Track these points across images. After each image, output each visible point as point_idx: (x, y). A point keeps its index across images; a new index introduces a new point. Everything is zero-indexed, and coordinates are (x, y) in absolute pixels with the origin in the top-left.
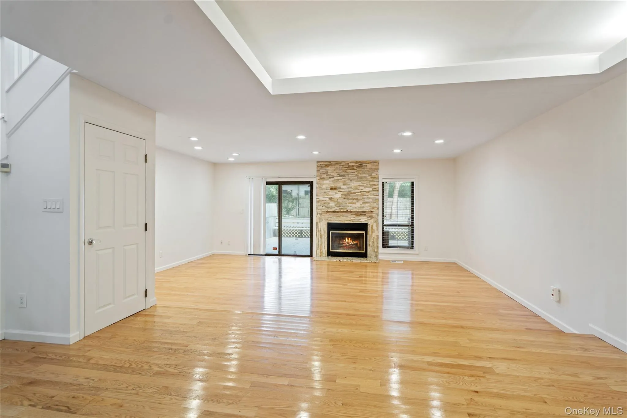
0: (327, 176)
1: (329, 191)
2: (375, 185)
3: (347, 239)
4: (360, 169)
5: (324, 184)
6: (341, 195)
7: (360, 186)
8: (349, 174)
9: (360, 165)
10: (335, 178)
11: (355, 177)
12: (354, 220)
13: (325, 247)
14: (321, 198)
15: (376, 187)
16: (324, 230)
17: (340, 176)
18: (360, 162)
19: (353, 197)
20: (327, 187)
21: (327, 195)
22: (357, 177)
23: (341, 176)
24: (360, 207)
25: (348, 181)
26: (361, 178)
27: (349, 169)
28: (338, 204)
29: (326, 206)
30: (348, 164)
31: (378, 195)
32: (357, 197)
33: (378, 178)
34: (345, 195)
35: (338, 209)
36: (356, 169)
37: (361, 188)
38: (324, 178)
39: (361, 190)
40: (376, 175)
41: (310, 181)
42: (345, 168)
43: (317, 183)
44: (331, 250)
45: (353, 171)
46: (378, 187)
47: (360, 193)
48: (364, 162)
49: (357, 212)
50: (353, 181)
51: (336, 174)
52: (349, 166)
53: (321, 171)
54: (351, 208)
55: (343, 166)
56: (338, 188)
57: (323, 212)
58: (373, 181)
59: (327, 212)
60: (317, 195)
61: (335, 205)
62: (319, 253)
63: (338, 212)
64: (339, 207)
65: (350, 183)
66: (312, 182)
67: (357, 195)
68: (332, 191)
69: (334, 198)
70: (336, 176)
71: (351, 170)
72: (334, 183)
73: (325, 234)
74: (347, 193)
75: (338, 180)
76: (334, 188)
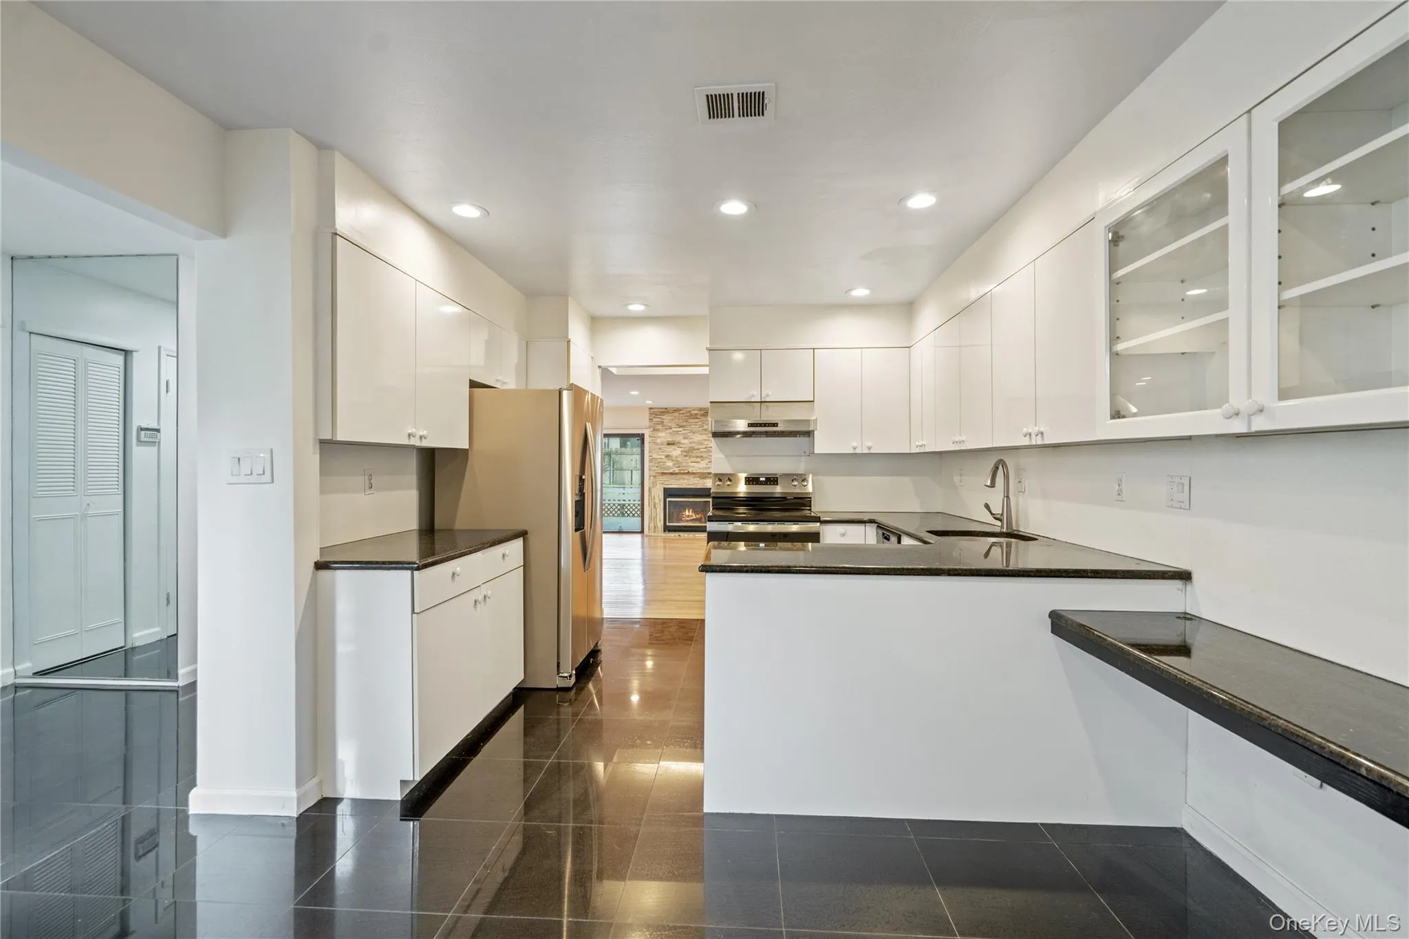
0: (663, 428)
1: (665, 446)
3: (687, 511)
4: (705, 419)
5: (658, 437)
6: (681, 451)
7: (705, 440)
8: (691, 425)
9: (705, 414)
10: (674, 429)
11: (699, 429)
12: (697, 485)
13: (660, 519)
14: (655, 456)
16: (659, 496)
19: (696, 455)
20: (662, 442)
21: (663, 452)
22: (701, 429)
23: (681, 427)
24: (704, 468)
25: (690, 434)
27: (691, 418)
28: (678, 464)
29: (662, 466)
30: (690, 411)
32: (701, 455)
34: (686, 451)
35: (677, 470)
36: (700, 419)
37: (706, 443)
38: (658, 430)
39: (707, 445)
41: (640, 434)
42: (687, 417)
43: (650, 436)
44: (668, 524)
45: (697, 420)
47: (706, 450)
49: (701, 475)
50: (696, 434)
51: (675, 424)
52: (691, 415)
53: (654, 419)
54: (694, 468)
55: (683, 414)
56: (677, 442)
57: (658, 474)
59: (663, 474)
60: (650, 452)
61: (674, 464)
62: (653, 528)
63: (677, 474)
64: (679, 467)
65: (693, 437)
66: (643, 435)
67: (701, 452)
68: (668, 446)
69: (671, 456)
70: (674, 426)
71: (693, 420)
72: (672, 436)
73: (660, 503)
74: (689, 450)
75: (677, 432)
76: (672, 442)
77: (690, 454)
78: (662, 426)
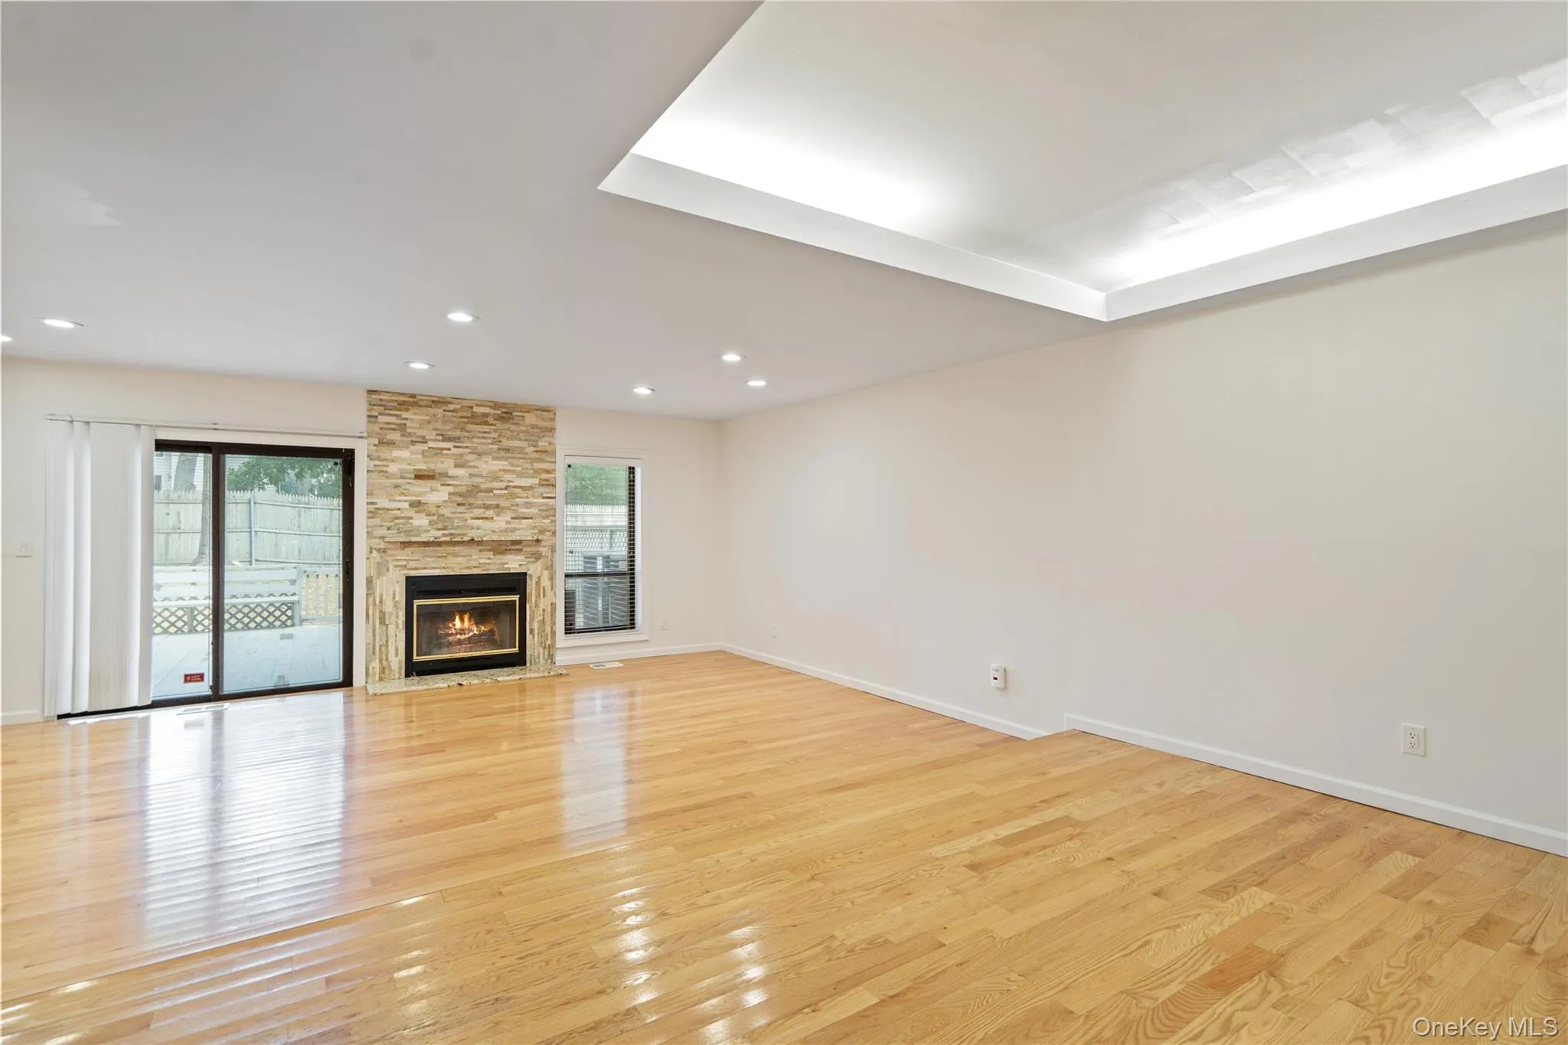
0: (405, 439)
1: (409, 481)
2: (548, 472)
3: (457, 619)
4: (505, 426)
5: (393, 461)
6: (450, 494)
7: (504, 470)
8: (473, 438)
9: (505, 415)
10: (431, 444)
11: (491, 446)
12: (487, 567)
13: (397, 650)
14: (383, 502)
15: (550, 475)
16: (394, 598)
17: (447, 439)
18: (504, 405)
19: (485, 502)
20: (402, 471)
21: (403, 494)
22: (496, 447)
23: (450, 439)
24: (506, 531)
25: (471, 457)
26: (508, 450)
27: (472, 423)
28: (440, 520)
29: (401, 526)
30: (472, 407)
31: (555, 498)
32: (495, 503)
33: (554, 453)
34: (460, 495)
35: (440, 536)
36: (495, 425)
37: (508, 477)
38: (391, 443)
39: (510, 481)
40: (550, 444)
41: (342, 449)
42: (462, 420)
43: (368, 457)
44: (416, 658)
45: (486, 428)
46: (552, 475)
47: (506, 492)
48: (516, 407)
49: (494, 544)
50: (484, 458)
51: (434, 433)
52: (474, 415)
53: (381, 419)
54: (479, 531)
55: (454, 411)
56: (439, 474)
57: (391, 546)
58: (542, 461)
59: (405, 544)
60: (370, 494)
61: (431, 523)
62: (377, 671)
63: (439, 544)
64: (445, 529)
65: (477, 463)
66: (351, 451)
67: (496, 496)
68: (421, 482)
69: (425, 503)
70: (432, 438)
71: (478, 426)
72: (428, 459)
73: (397, 613)
74: (468, 491)
75: (439, 451)
76: (426, 473)
77: (471, 500)
78: (402, 435)
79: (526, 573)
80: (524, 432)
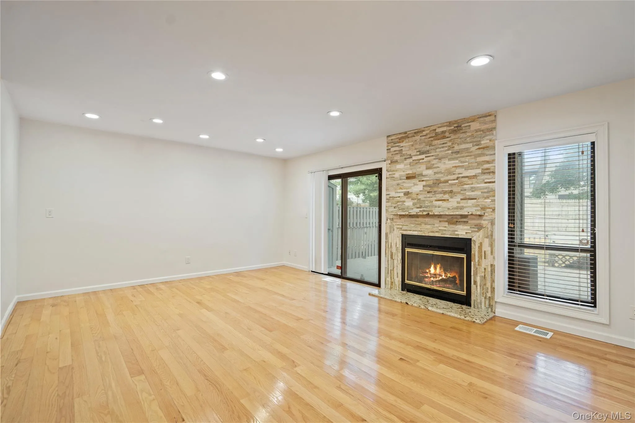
0: (402, 158)
1: (403, 181)
2: (488, 162)
4: (457, 136)
5: (396, 171)
6: (424, 186)
7: (455, 167)
8: (436, 149)
9: (456, 129)
10: (414, 158)
11: (447, 152)
12: (444, 232)
13: (397, 274)
14: (393, 194)
15: (491, 165)
16: (396, 245)
17: (422, 153)
18: (456, 122)
19: (444, 190)
20: (401, 176)
21: (401, 188)
22: (451, 152)
23: (424, 153)
24: (457, 208)
25: (435, 162)
26: (458, 152)
27: (436, 140)
28: (419, 203)
29: (400, 206)
30: (435, 130)
31: (494, 182)
32: (450, 189)
33: (494, 148)
34: (429, 186)
35: (414, 211)
36: (450, 137)
37: (458, 171)
39: (459, 174)
40: (490, 140)
41: (378, 168)
42: (430, 139)
43: (387, 170)
44: (407, 281)
45: (444, 141)
46: (493, 165)
47: (457, 181)
48: (465, 120)
49: (450, 217)
50: (443, 161)
51: (415, 151)
52: (437, 134)
53: (393, 149)
54: (439, 209)
55: (426, 135)
56: (418, 175)
57: (395, 217)
58: (483, 155)
60: (387, 190)
61: (414, 204)
62: (390, 283)
63: (418, 216)
64: (421, 207)
65: (439, 165)
66: (381, 169)
67: (452, 185)
68: (409, 181)
69: (411, 193)
70: (414, 154)
71: (439, 141)
72: (412, 167)
73: (398, 254)
74: (433, 183)
75: (417, 161)
76: (411, 175)
77: (435, 189)
78: (401, 156)
79: (471, 239)
80: (470, 136)
